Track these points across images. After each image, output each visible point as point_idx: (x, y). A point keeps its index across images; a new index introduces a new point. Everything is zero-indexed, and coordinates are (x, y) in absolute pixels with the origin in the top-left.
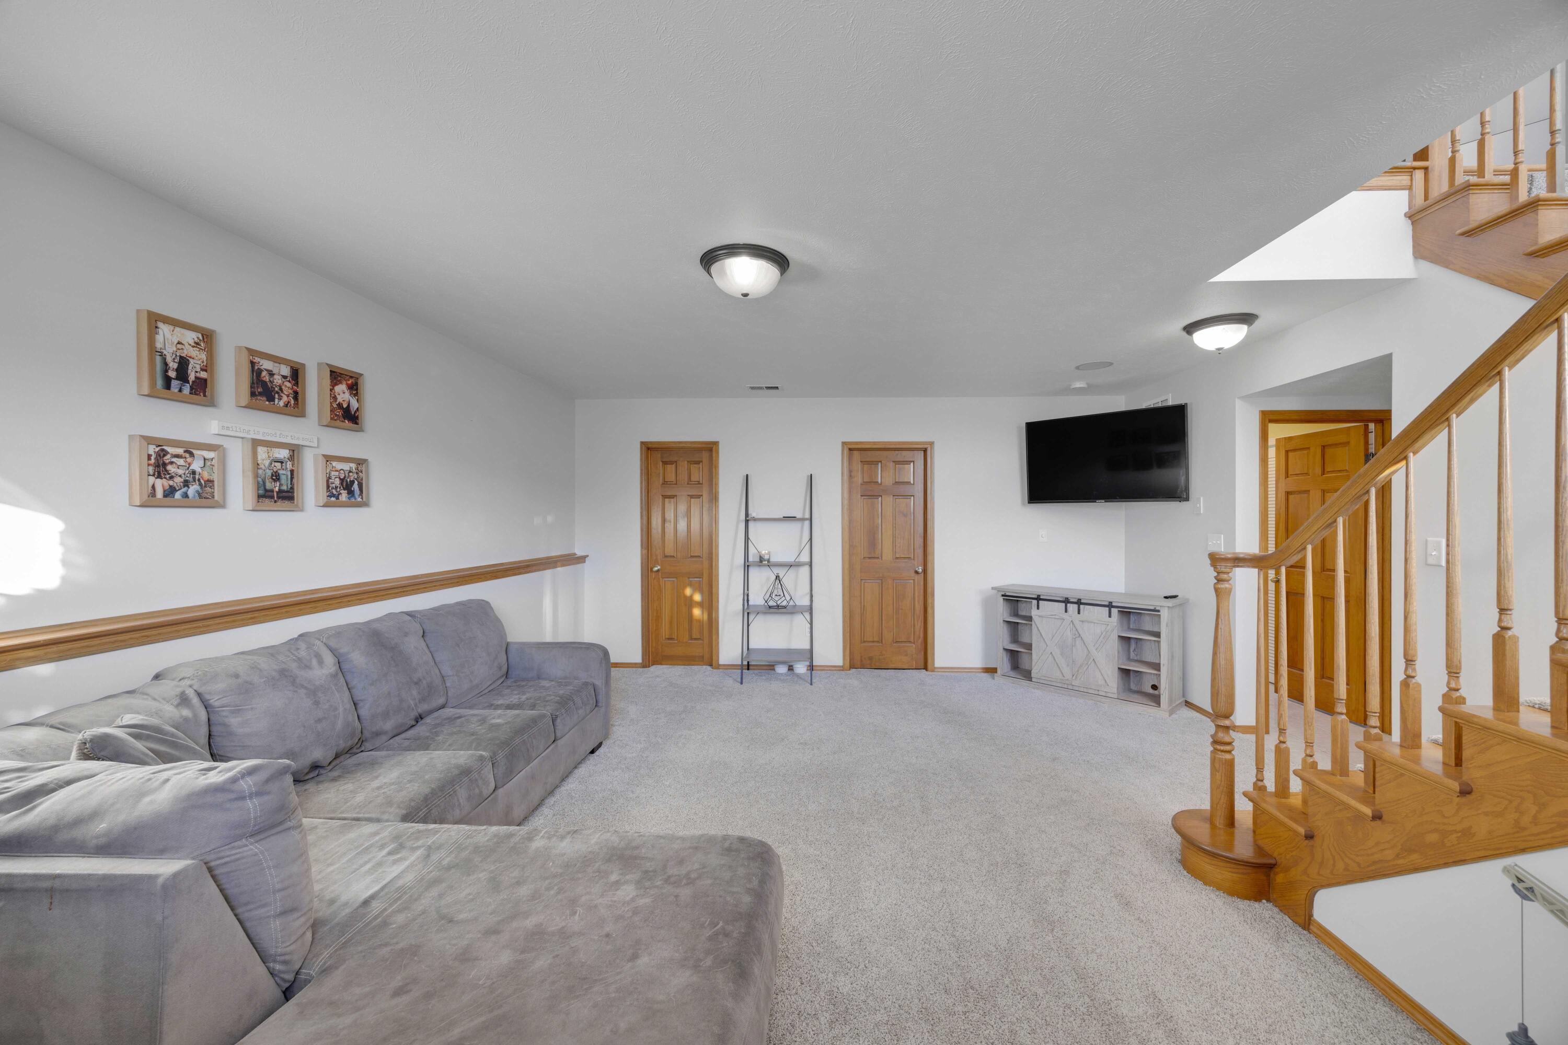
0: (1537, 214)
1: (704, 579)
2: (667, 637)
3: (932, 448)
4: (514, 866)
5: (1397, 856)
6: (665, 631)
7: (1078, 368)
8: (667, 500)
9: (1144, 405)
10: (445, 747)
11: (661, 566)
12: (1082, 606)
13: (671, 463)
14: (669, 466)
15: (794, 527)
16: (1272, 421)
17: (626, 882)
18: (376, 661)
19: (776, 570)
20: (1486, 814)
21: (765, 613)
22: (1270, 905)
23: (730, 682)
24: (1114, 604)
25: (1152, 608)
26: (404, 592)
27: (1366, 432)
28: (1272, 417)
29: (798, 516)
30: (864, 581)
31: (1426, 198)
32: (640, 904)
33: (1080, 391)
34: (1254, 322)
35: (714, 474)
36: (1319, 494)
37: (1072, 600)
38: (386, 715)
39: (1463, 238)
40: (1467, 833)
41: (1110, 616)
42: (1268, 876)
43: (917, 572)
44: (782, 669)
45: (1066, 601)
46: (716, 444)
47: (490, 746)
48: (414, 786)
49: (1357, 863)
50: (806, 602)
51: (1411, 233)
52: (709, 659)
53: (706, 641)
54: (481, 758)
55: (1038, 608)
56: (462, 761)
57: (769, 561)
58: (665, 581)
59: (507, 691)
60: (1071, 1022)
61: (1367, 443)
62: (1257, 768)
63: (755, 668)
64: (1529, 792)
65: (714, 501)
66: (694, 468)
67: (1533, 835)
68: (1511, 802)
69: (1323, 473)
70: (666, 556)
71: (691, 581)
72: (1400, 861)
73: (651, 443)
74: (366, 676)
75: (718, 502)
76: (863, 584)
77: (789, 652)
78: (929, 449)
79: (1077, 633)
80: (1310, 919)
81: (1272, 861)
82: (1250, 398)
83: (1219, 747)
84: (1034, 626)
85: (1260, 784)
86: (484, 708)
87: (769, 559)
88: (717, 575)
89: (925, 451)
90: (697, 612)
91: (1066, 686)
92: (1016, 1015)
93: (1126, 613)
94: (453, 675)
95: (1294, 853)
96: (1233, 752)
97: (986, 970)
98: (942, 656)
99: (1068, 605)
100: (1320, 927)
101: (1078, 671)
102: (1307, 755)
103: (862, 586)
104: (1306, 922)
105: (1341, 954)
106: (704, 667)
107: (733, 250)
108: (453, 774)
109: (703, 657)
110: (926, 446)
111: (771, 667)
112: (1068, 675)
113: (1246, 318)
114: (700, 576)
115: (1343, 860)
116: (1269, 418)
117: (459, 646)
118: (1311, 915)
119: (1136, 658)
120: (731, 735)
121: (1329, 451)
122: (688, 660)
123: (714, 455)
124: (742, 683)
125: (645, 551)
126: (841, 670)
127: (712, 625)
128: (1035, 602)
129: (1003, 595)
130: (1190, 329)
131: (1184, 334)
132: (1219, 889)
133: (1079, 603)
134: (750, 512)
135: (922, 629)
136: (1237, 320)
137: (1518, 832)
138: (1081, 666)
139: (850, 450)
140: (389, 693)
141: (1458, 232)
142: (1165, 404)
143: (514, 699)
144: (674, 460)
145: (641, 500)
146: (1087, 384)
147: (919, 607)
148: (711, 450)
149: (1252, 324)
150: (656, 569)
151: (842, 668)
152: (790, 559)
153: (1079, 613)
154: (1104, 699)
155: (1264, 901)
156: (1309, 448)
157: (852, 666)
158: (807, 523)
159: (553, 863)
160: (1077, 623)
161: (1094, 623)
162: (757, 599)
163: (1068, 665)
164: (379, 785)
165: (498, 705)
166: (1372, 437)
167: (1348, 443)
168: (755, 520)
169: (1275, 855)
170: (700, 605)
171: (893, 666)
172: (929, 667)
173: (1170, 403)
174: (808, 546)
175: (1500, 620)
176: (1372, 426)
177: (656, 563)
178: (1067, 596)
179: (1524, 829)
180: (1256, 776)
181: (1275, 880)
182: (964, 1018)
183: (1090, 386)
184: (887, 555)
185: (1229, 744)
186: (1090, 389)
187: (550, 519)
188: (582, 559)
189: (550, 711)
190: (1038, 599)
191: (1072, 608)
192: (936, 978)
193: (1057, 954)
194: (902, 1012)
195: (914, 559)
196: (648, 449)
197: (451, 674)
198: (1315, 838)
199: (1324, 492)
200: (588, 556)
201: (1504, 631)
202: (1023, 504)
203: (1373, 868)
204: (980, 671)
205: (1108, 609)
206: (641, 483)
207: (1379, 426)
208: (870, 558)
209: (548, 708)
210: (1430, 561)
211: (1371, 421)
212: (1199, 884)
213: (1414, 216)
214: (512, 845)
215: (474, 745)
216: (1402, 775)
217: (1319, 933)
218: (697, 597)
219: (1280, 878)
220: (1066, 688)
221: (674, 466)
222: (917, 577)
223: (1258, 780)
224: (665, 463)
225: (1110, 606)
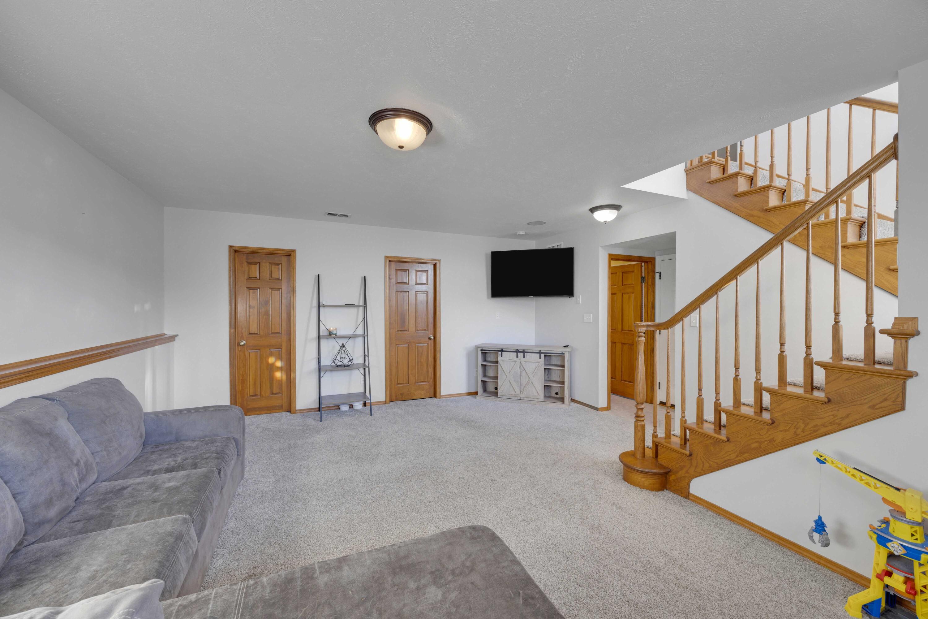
0: (738, 179)
1: (283, 349)
2: (251, 394)
3: (440, 263)
4: (319, 606)
5: (737, 456)
6: (250, 389)
7: (528, 224)
8: (251, 291)
9: (547, 247)
10: (131, 519)
11: (246, 342)
12: (525, 354)
13: (255, 263)
14: (253, 266)
15: (353, 310)
16: (612, 259)
17: (425, 586)
18: (34, 450)
19: (341, 341)
20: (781, 431)
21: (331, 371)
22: (668, 491)
23: (311, 421)
24: (542, 352)
25: (561, 352)
26: (28, 376)
27: (641, 266)
28: (613, 257)
29: (356, 304)
30: (398, 345)
31: (691, 165)
32: (454, 598)
33: (521, 236)
34: (620, 209)
35: (292, 274)
36: (621, 294)
37: (520, 351)
38: (49, 503)
39: (708, 185)
40: (772, 440)
41: (540, 358)
42: (666, 477)
43: (430, 339)
44: (345, 408)
45: (517, 351)
46: (294, 251)
47: (183, 508)
48: (138, 565)
49: (716, 463)
50: (361, 361)
51: (686, 178)
52: (290, 408)
53: (285, 393)
54: (185, 521)
55: (502, 356)
56: (169, 528)
57: (336, 335)
58: (249, 352)
59: (154, 457)
60: (642, 578)
61: (641, 272)
62: (654, 427)
63: (325, 409)
64: (800, 419)
65: (292, 293)
66: (274, 268)
67: (803, 437)
68: (792, 424)
69: (622, 285)
70: (250, 334)
71: (272, 352)
72: (739, 458)
73: (238, 247)
74: (24, 467)
75: (295, 293)
76: (397, 347)
77: (349, 396)
78: (438, 264)
79: (523, 368)
80: (689, 493)
81: (669, 470)
82: (605, 247)
83: (638, 419)
84: (499, 366)
85: (655, 434)
86: (141, 475)
87: (336, 333)
88: (295, 346)
89: (435, 265)
90: (278, 375)
91: (517, 398)
92: (619, 585)
93: (547, 356)
94: (101, 451)
95: (681, 464)
96: (644, 421)
97: (589, 566)
98: (445, 389)
99: (518, 353)
100: (694, 496)
101: (523, 389)
102: (682, 417)
103: (397, 348)
104: (687, 495)
105: (706, 506)
106: (284, 413)
107: (398, 112)
108: (170, 542)
109: (282, 406)
110: (436, 262)
111: (338, 407)
112: (518, 392)
113: (617, 207)
114: (280, 347)
115: (708, 463)
116: (612, 257)
117: (105, 423)
118: (689, 492)
119: (548, 379)
120: (339, 458)
121: (625, 275)
122: (270, 409)
123: (292, 259)
124: (321, 421)
125: (233, 330)
126: (384, 404)
127: (290, 383)
128: (500, 353)
129: (481, 350)
130: (593, 210)
131: (590, 212)
132: (647, 489)
133: (524, 352)
134: (321, 301)
135: (433, 373)
136: (614, 208)
137: (796, 436)
138: (525, 386)
139: (390, 261)
140: (51, 480)
141: (707, 181)
142: (559, 247)
143: (169, 462)
144: (258, 261)
145: (230, 290)
146: (525, 233)
147: (431, 360)
148: (289, 255)
149: (619, 210)
150: (242, 343)
151: (385, 403)
152: (350, 332)
153: (524, 357)
154: (536, 403)
155: (665, 490)
156: (616, 273)
157: (391, 401)
158: (361, 309)
159: (352, 591)
160: (523, 363)
161: (532, 362)
162: (326, 361)
163: (518, 386)
164: (89, 575)
165: (155, 470)
166: (643, 268)
167: (634, 271)
168: (324, 306)
169: (670, 466)
170: (281, 369)
171: (415, 397)
172: (438, 395)
173: (563, 247)
174: (362, 325)
175: (781, 348)
176: (643, 264)
177: (242, 338)
178: (517, 349)
179: (797, 435)
180: (654, 430)
181: (670, 479)
182: (598, 597)
183: (526, 234)
184: (412, 328)
185: (643, 417)
186: (527, 236)
187: (147, 306)
188: (172, 338)
189: (214, 466)
190: (502, 351)
191: (520, 355)
192: (569, 580)
193: (611, 545)
194: (567, 607)
195: (428, 331)
196: (235, 251)
197: (99, 450)
198: (692, 455)
199: (623, 293)
200: (177, 335)
201: (782, 353)
202: (488, 298)
203: (724, 464)
204: (465, 395)
205: (539, 354)
206: (230, 278)
207: (646, 264)
208: (401, 331)
209: (210, 464)
210: (692, 325)
211: (643, 262)
212: (638, 489)
213: (687, 171)
214: (299, 588)
215: (165, 510)
216: (740, 420)
217: (694, 499)
218: (279, 364)
219: (672, 478)
220: (517, 399)
221: (258, 265)
222: (430, 341)
223: (654, 432)
224: (249, 263)
225: (540, 353)
